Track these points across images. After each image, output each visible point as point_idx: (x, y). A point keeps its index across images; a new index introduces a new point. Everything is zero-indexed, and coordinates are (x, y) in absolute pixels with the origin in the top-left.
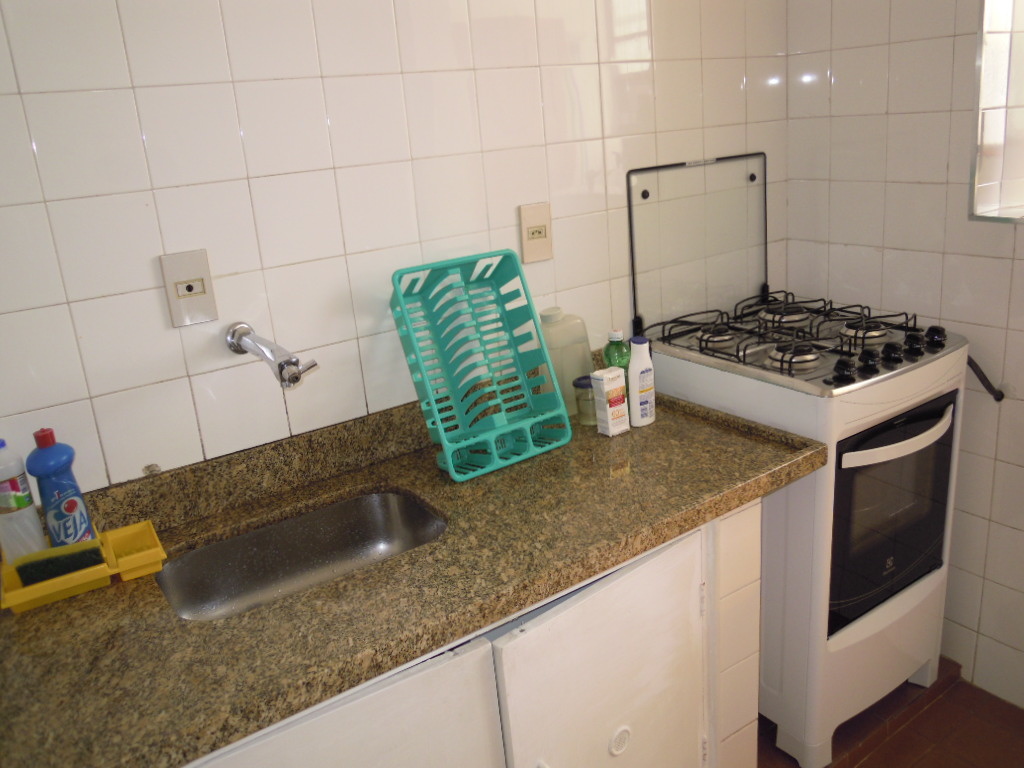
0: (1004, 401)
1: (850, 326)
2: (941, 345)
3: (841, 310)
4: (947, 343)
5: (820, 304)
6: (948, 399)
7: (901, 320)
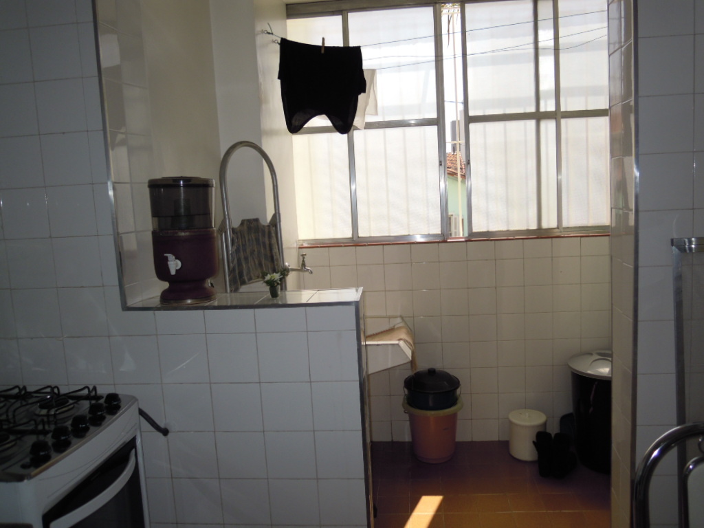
0: (170, 435)
1: (42, 407)
2: (118, 408)
3: (37, 392)
4: (122, 404)
5: (16, 391)
6: (131, 445)
7: (86, 392)
